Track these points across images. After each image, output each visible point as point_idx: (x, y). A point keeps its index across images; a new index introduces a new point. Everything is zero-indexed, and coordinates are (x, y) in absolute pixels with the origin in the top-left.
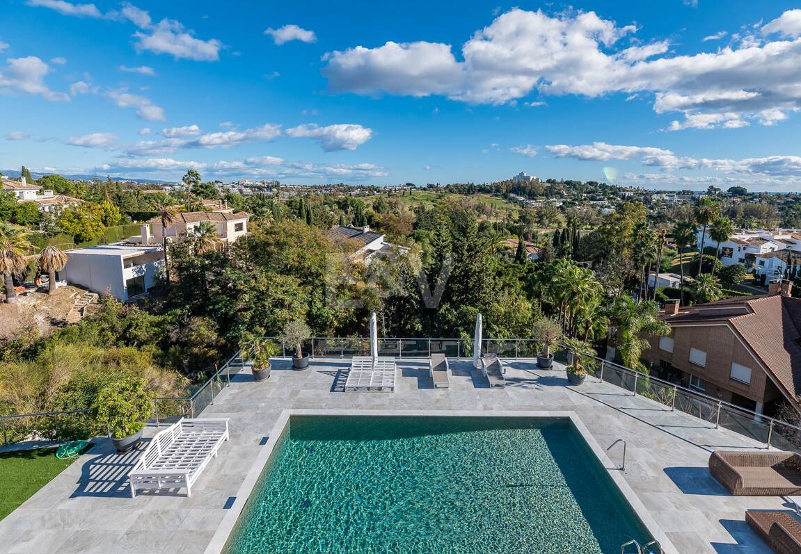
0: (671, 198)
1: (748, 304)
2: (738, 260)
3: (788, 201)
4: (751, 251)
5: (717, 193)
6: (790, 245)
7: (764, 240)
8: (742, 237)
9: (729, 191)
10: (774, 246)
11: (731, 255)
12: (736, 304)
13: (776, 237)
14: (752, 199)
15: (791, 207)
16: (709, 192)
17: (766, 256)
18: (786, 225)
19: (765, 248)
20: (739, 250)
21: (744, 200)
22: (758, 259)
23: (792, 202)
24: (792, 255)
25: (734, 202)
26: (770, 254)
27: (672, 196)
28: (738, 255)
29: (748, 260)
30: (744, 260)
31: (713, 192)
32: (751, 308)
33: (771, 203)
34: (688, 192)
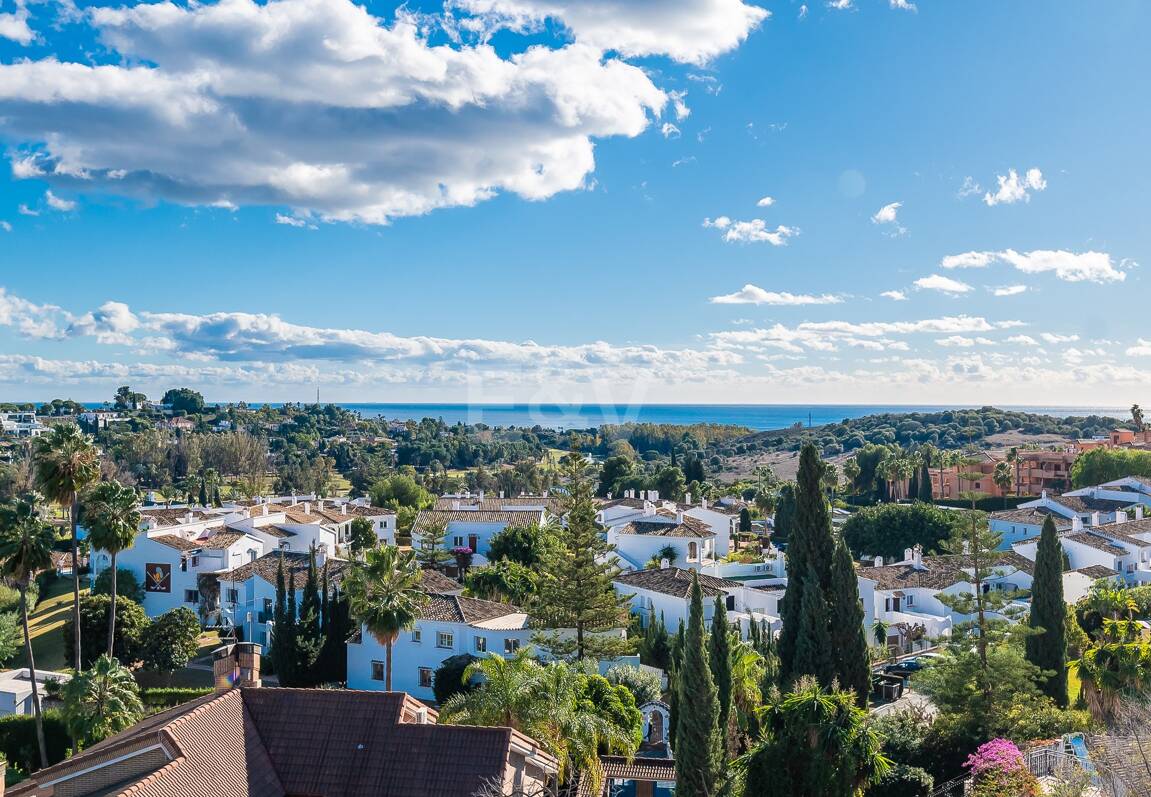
0: (24, 426)
1: (165, 732)
2: (183, 595)
3: (285, 426)
4: (210, 565)
5: (139, 407)
6: (286, 538)
7: (233, 532)
8: (186, 528)
9: (165, 401)
10: (254, 545)
11: (166, 585)
12: (138, 740)
13: (259, 522)
14: (215, 422)
15: (291, 440)
16: (120, 407)
17: (239, 575)
18: (283, 488)
19: (238, 554)
20: (184, 568)
21: (201, 428)
22: (225, 586)
23: (293, 428)
24: (287, 564)
25: (178, 432)
26: (248, 567)
27: (27, 419)
28: (184, 581)
29: (205, 591)
30: (196, 592)
31: (129, 404)
32: (173, 743)
33: (255, 431)
34: (67, 405)
